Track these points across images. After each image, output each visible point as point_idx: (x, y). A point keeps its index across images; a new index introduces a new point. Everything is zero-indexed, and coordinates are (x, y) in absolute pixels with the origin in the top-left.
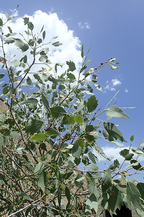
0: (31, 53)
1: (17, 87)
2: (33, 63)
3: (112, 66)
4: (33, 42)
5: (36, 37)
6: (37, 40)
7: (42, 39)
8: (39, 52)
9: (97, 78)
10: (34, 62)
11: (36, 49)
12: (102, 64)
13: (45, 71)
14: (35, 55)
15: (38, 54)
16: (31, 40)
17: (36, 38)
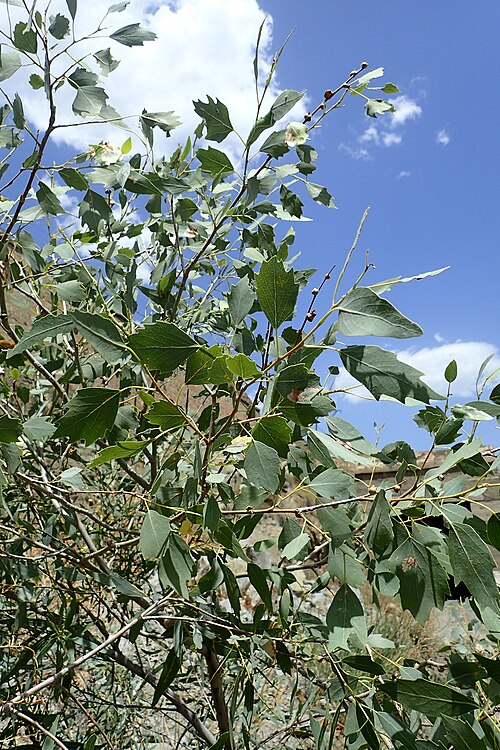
0: (35, 81)
1: (8, 231)
2: (51, 125)
3: (370, 102)
4: (33, 35)
5: (39, 8)
6: (48, 24)
7: (68, 16)
8: (67, 75)
9: (314, 155)
10: (52, 120)
11: (50, 63)
12: (328, 96)
13: (107, 155)
14: (53, 90)
15: (62, 83)
16: (20, 26)
17: (43, 16)
